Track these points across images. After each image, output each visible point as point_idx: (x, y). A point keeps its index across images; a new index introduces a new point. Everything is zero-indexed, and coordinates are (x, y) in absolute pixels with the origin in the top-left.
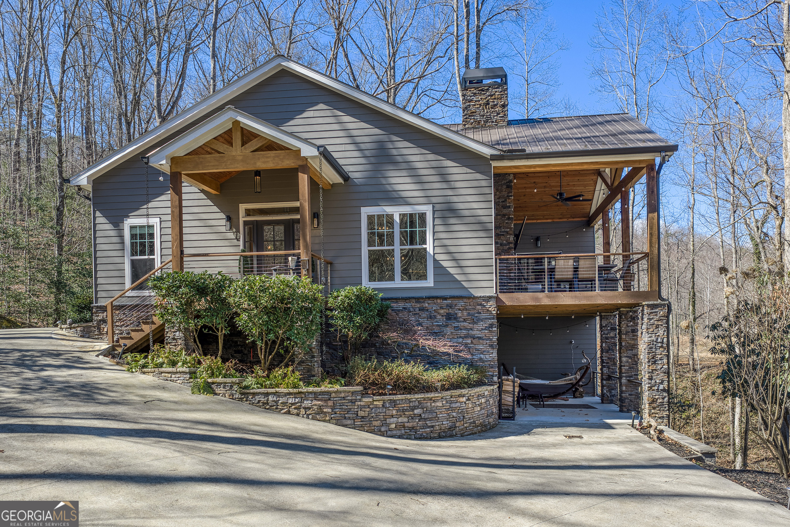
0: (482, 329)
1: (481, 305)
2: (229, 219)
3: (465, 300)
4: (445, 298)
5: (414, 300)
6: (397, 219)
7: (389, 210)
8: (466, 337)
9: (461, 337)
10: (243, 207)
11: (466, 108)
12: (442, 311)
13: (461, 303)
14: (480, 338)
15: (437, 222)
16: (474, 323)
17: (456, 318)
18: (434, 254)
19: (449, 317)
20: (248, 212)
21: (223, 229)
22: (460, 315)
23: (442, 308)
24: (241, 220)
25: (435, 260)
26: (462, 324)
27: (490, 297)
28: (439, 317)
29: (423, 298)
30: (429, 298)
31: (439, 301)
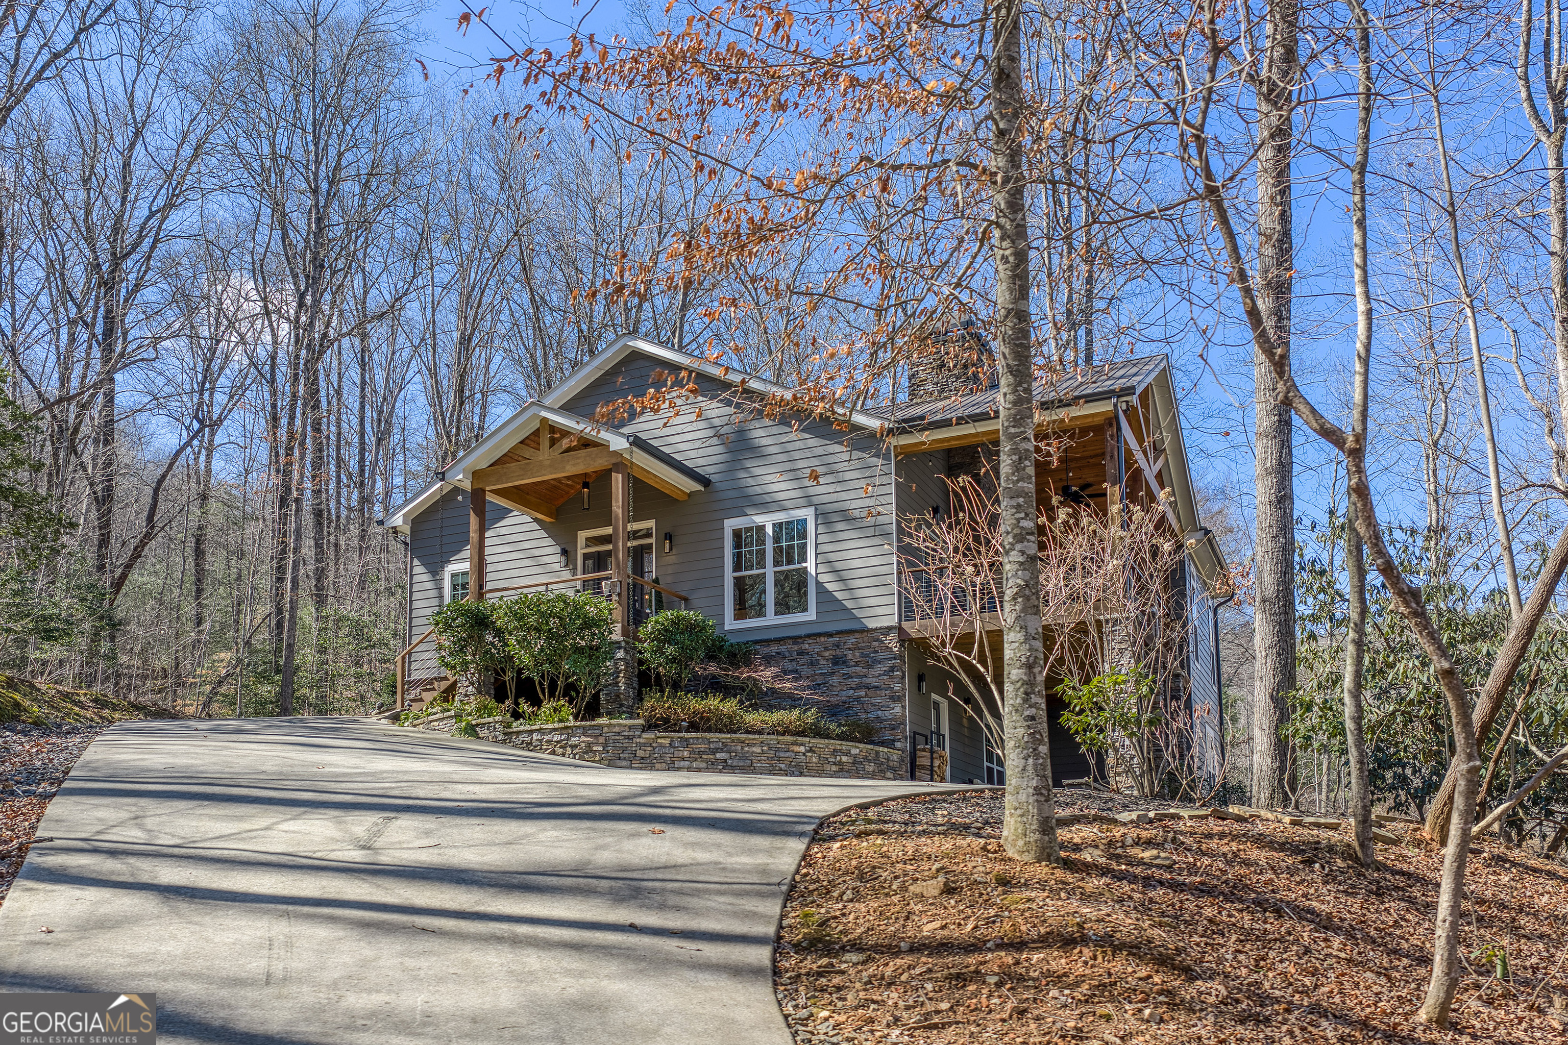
0: (880, 675)
1: (877, 640)
2: (564, 552)
3: (857, 635)
4: (830, 635)
5: (790, 641)
6: (769, 530)
7: (759, 519)
8: (858, 687)
9: (851, 688)
10: (582, 535)
11: (913, 375)
12: (827, 653)
13: (851, 640)
14: (877, 688)
15: (821, 529)
16: (869, 667)
17: (844, 662)
18: (817, 574)
19: (838, 661)
20: (591, 541)
21: (557, 567)
22: (850, 657)
23: (826, 649)
24: (580, 552)
25: (818, 583)
26: (853, 669)
27: (890, 629)
28: (823, 662)
29: (800, 637)
30: (809, 636)
31: (822, 639)
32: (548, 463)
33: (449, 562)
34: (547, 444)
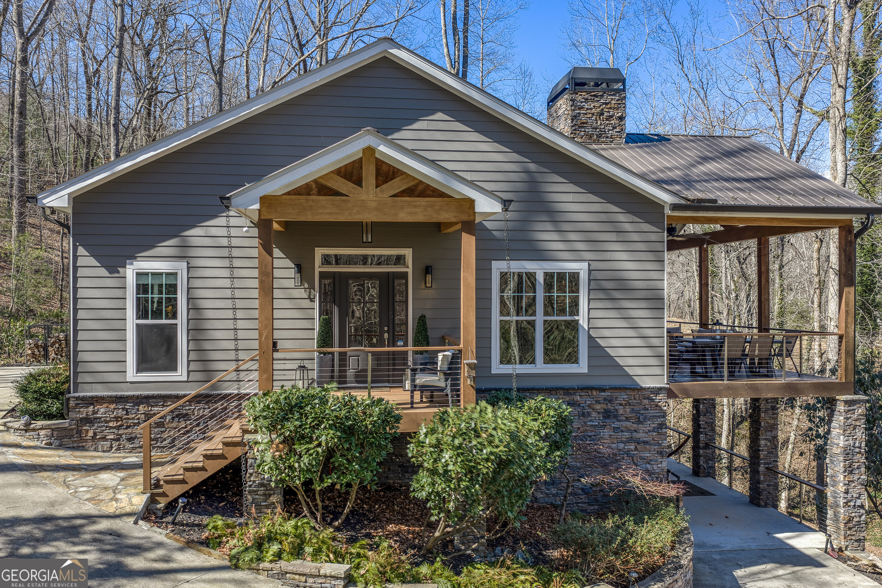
0: (649, 431)
1: (649, 398)
2: (299, 268)
3: (629, 392)
4: (602, 389)
5: (562, 392)
6: (540, 278)
7: (529, 266)
8: (630, 440)
9: (622, 442)
10: (319, 252)
11: (575, 116)
12: (598, 407)
13: (623, 397)
14: (646, 443)
15: (594, 285)
16: (639, 422)
17: (616, 417)
18: (589, 328)
19: (607, 414)
20: (326, 260)
21: (291, 283)
22: (621, 412)
23: (598, 402)
24: (317, 270)
25: (590, 337)
26: (625, 424)
27: (660, 389)
28: (594, 414)
29: (573, 389)
30: (582, 389)
31: (594, 393)
32: (374, 204)
33: (134, 258)
34: (372, 180)
